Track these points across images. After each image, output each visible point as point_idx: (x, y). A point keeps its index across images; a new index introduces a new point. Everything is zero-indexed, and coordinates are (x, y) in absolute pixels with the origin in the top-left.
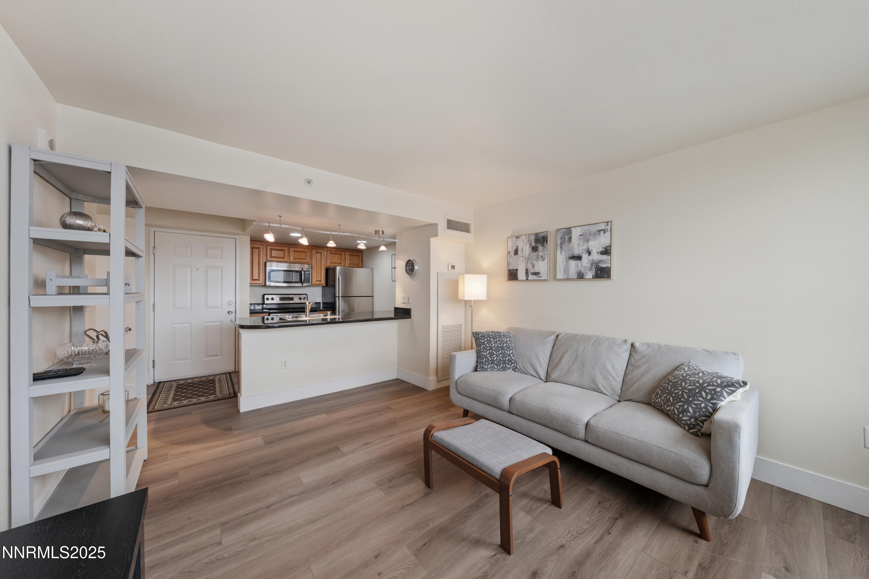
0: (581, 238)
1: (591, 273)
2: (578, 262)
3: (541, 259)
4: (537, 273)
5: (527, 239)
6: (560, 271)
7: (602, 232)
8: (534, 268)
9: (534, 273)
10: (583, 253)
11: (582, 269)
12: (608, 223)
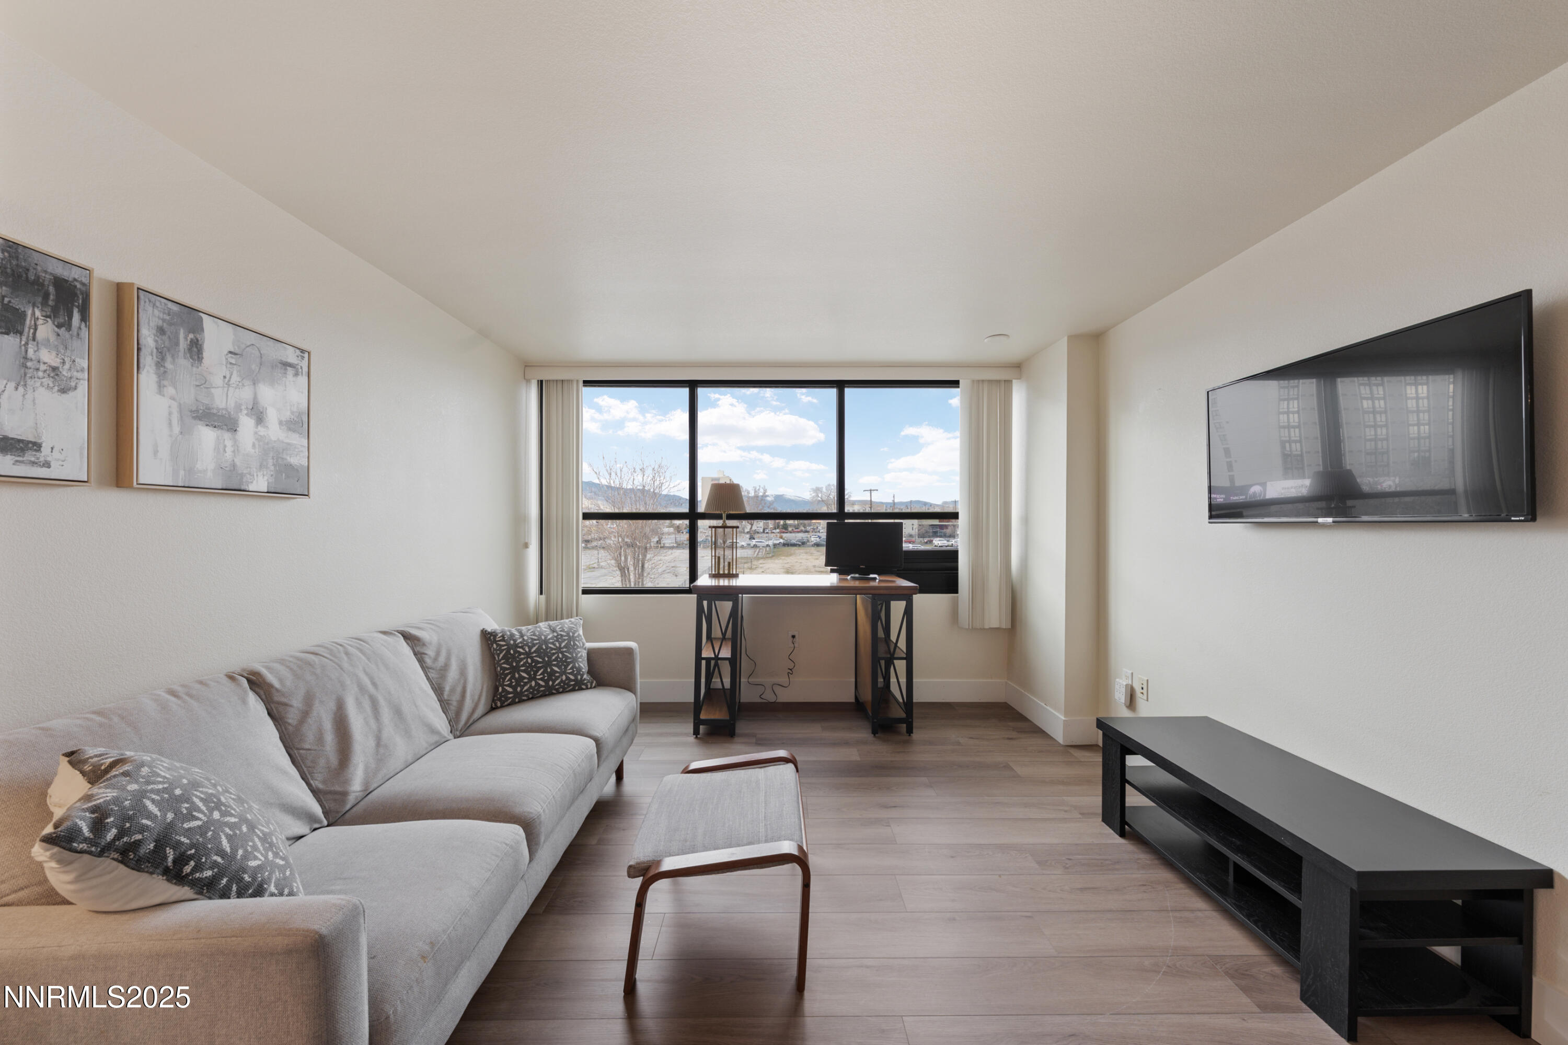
0: (233, 361)
1: (264, 476)
2: (227, 435)
3: (46, 381)
4: (21, 442)
6: (156, 452)
7: (290, 371)
10: (240, 410)
11: (238, 461)
12: (303, 351)
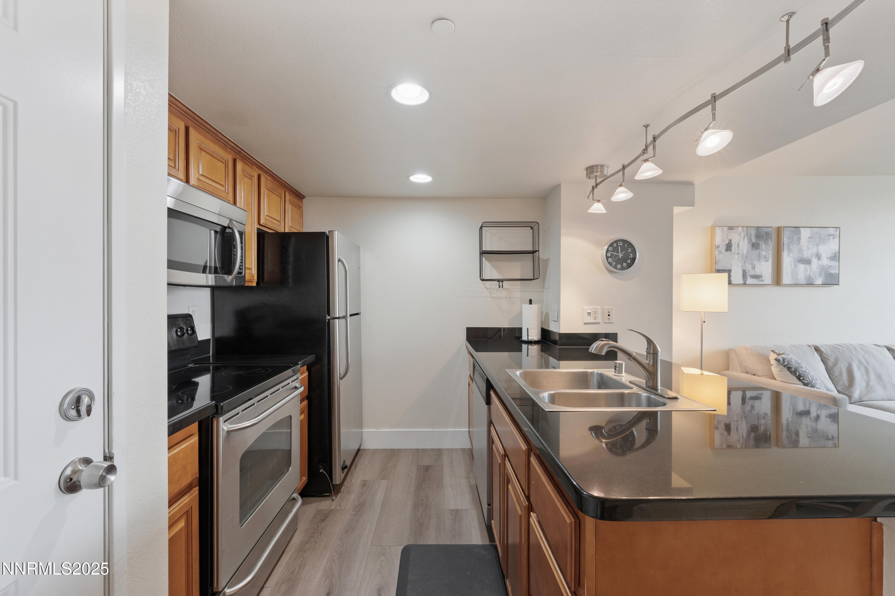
0: (810, 240)
1: (820, 278)
2: (808, 266)
3: (764, 259)
4: (759, 276)
5: (745, 233)
6: (787, 275)
7: (831, 237)
8: (755, 269)
9: (755, 276)
10: (812, 256)
11: (811, 274)
12: (837, 228)
